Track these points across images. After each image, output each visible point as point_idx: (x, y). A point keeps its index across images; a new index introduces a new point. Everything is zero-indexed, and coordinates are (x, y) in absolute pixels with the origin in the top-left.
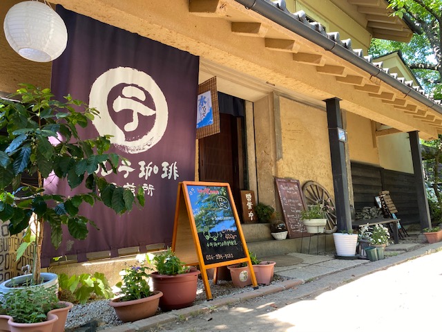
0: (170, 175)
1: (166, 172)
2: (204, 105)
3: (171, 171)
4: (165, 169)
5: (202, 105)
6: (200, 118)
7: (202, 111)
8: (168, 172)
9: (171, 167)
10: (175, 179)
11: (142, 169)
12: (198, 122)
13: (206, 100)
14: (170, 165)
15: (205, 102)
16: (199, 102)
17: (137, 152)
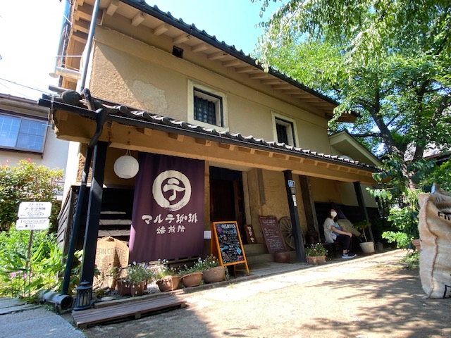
0: (193, 220)
1: (190, 219)
4: (190, 217)
10: (195, 222)
11: (178, 218)
14: (193, 215)
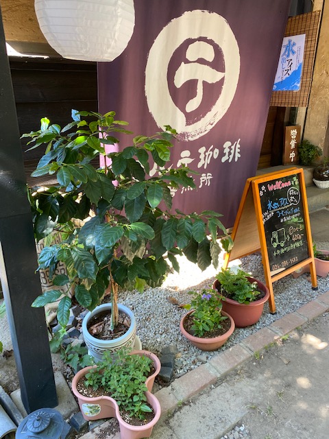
0: (231, 156)
1: (227, 154)
2: (291, 56)
3: (232, 152)
4: (226, 151)
5: (288, 56)
6: (280, 76)
7: (286, 66)
8: (230, 153)
9: (233, 147)
10: (236, 160)
11: (202, 157)
12: (276, 81)
13: (295, 49)
14: (232, 145)
15: (293, 53)
16: (283, 50)
17: (197, 137)
